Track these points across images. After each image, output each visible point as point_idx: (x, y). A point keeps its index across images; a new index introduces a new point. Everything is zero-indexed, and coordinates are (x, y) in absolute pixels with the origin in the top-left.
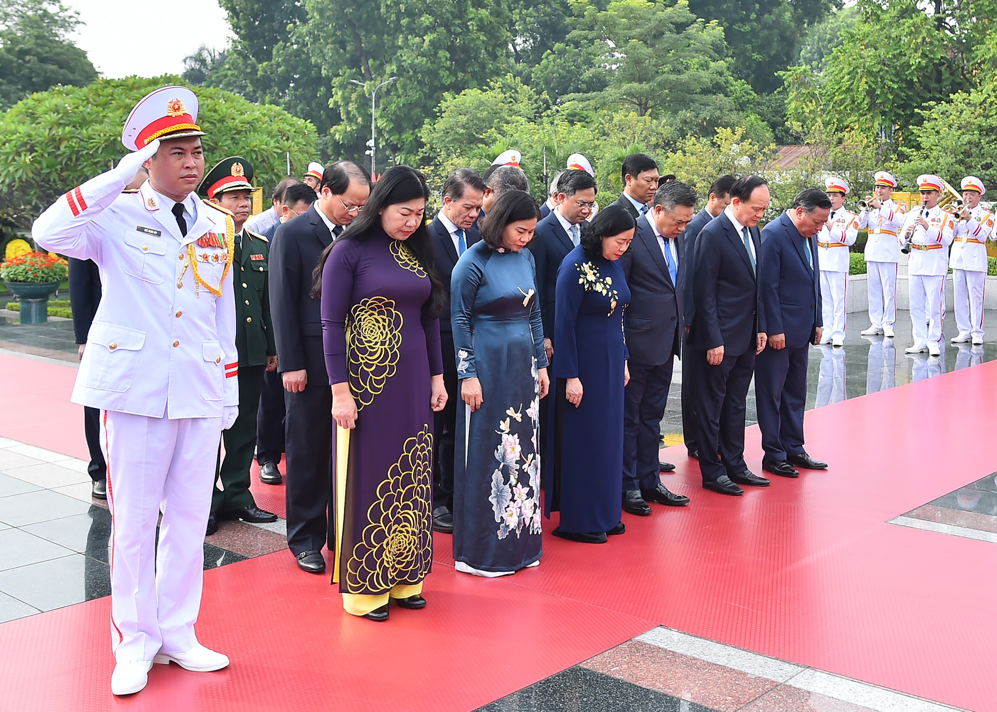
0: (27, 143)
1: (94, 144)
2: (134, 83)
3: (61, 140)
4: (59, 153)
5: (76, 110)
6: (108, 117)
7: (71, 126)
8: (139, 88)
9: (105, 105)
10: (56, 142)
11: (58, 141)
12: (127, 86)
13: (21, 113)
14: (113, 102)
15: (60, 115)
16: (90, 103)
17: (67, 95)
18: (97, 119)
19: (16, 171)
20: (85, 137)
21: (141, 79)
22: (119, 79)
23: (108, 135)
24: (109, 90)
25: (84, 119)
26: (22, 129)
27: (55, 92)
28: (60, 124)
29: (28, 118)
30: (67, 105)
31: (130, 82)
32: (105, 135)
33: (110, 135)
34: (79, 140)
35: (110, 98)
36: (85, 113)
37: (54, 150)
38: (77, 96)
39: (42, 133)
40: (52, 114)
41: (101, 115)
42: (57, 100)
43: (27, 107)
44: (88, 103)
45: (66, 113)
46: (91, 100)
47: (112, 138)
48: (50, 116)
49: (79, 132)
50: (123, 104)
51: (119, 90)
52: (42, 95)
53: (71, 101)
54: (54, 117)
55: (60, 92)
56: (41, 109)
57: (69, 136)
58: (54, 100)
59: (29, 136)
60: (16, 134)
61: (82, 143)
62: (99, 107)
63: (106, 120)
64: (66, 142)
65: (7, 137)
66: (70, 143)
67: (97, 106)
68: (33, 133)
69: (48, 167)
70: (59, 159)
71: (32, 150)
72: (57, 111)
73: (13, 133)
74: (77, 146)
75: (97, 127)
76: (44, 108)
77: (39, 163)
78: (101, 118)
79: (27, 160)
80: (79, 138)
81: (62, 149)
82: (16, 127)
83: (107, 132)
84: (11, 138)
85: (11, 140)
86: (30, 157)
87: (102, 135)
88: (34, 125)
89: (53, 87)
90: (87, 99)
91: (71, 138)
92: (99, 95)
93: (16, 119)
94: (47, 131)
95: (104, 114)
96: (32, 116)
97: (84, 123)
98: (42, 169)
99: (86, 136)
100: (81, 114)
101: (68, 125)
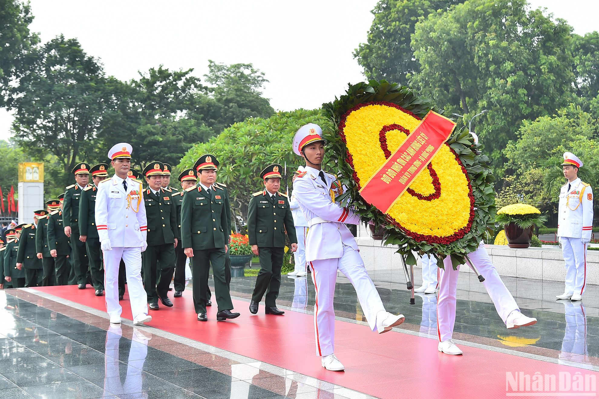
0: (230, 157)
1: (275, 157)
2: (301, 114)
3: (253, 154)
4: (251, 164)
5: (262, 133)
6: (284, 137)
7: (259, 145)
8: (304, 117)
9: (282, 130)
10: (249, 156)
11: (250, 156)
12: (297, 116)
13: (226, 137)
14: (287, 127)
15: (252, 137)
16: (272, 128)
17: (256, 124)
18: (277, 140)
19: (224, 176)
20: (268, 153)
21: (306, 111)
22: (291, 112)
23: (284, 150)
24: (284, 120)
25: (268, 140)
26: (227, 147)
27: (248, 122)
28: (252, 143)
29: (231, 140)
30: (256, 130)
31: (298, 114)
32: (282, 151)
33: (286, 151)
34: (264, 155)
35: (285, 125)
36: (268, 136)
37: (248, 162)
38: (263, 124)
39: (240, 149)
40: (246, 136)
41: (279, 136)
42: (249, 127)
43: (230, 132)
44: (270, 129)
45: (256, 136)
46: (272, 127)
47: (287, 153)
48: (245, 138)
49: (264, 149)
50: (294, 129)
51: (291, 119)
52: (240, 124)
53: (259, 128)
54: (248, 138)
55: (252, 122)
56: (239, 134)
57: (258, 151)
58: (248, 127)
59: (232, 152)
60: (223, 151)
61: (267, 156)
62: (278, 131)
63: (282, 140)
64: (256, 156)
65: (217, 153)
66: (259, 156)
67: (276, 131)
68: (234, 150)
69: (244, 174)
70: (252, 168)
71: (233, 162)
72: (250, 135)
73: (221, 151)
74: (263, 158)
75: (276, 145)
76: (241, 133)
77: (239, 171)
78: (279, 138)
79: (231, 169)
80: (264, 153)
81: (253, 160)
82: (223, 147)
83: (283, 148)
84: (220, 154)
85: (220, 156)
86: (232, 167)
87: (280, 150)
88: (235, 145)
89: (247, 119)
90: (270, 126)
91: (260, 153)
92: (278, 123)
93: (223, 141)
94: (244, 148)
95: (281, 136)
96: (234, 139)
97: (268, 142)
98: (240, 176)
99: (269, 151)
100: (266, 136)
101: (257, 144)
